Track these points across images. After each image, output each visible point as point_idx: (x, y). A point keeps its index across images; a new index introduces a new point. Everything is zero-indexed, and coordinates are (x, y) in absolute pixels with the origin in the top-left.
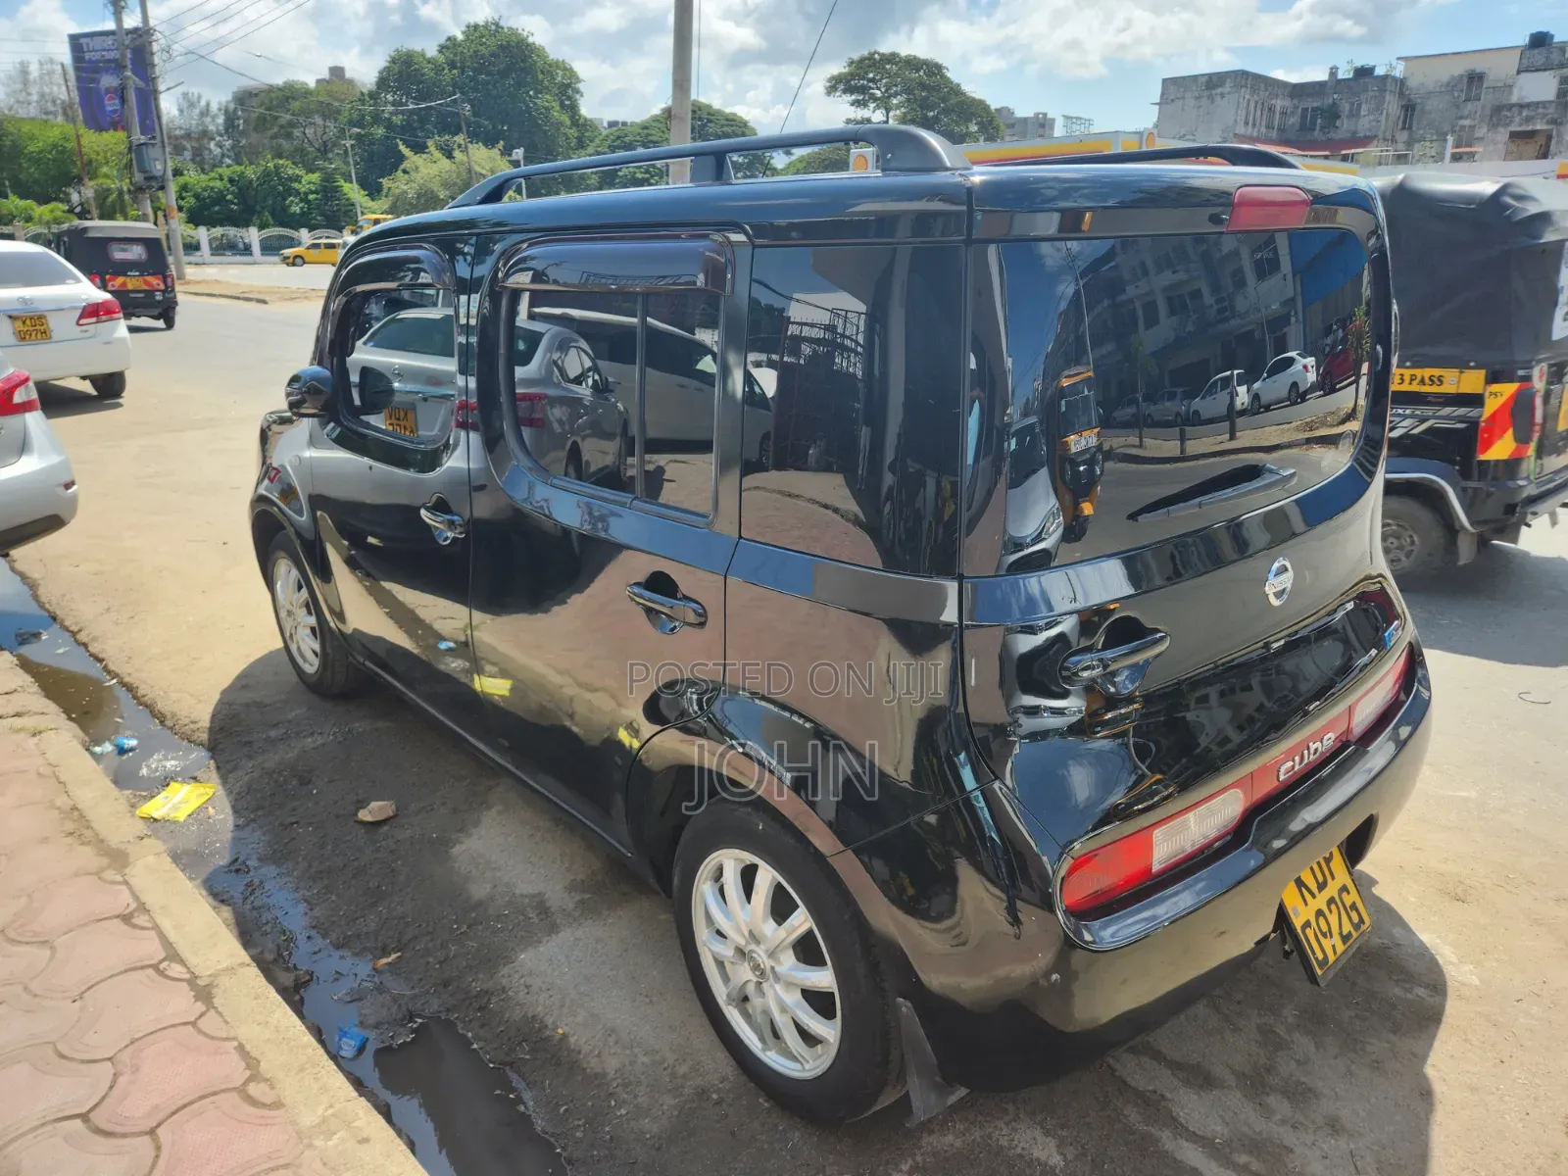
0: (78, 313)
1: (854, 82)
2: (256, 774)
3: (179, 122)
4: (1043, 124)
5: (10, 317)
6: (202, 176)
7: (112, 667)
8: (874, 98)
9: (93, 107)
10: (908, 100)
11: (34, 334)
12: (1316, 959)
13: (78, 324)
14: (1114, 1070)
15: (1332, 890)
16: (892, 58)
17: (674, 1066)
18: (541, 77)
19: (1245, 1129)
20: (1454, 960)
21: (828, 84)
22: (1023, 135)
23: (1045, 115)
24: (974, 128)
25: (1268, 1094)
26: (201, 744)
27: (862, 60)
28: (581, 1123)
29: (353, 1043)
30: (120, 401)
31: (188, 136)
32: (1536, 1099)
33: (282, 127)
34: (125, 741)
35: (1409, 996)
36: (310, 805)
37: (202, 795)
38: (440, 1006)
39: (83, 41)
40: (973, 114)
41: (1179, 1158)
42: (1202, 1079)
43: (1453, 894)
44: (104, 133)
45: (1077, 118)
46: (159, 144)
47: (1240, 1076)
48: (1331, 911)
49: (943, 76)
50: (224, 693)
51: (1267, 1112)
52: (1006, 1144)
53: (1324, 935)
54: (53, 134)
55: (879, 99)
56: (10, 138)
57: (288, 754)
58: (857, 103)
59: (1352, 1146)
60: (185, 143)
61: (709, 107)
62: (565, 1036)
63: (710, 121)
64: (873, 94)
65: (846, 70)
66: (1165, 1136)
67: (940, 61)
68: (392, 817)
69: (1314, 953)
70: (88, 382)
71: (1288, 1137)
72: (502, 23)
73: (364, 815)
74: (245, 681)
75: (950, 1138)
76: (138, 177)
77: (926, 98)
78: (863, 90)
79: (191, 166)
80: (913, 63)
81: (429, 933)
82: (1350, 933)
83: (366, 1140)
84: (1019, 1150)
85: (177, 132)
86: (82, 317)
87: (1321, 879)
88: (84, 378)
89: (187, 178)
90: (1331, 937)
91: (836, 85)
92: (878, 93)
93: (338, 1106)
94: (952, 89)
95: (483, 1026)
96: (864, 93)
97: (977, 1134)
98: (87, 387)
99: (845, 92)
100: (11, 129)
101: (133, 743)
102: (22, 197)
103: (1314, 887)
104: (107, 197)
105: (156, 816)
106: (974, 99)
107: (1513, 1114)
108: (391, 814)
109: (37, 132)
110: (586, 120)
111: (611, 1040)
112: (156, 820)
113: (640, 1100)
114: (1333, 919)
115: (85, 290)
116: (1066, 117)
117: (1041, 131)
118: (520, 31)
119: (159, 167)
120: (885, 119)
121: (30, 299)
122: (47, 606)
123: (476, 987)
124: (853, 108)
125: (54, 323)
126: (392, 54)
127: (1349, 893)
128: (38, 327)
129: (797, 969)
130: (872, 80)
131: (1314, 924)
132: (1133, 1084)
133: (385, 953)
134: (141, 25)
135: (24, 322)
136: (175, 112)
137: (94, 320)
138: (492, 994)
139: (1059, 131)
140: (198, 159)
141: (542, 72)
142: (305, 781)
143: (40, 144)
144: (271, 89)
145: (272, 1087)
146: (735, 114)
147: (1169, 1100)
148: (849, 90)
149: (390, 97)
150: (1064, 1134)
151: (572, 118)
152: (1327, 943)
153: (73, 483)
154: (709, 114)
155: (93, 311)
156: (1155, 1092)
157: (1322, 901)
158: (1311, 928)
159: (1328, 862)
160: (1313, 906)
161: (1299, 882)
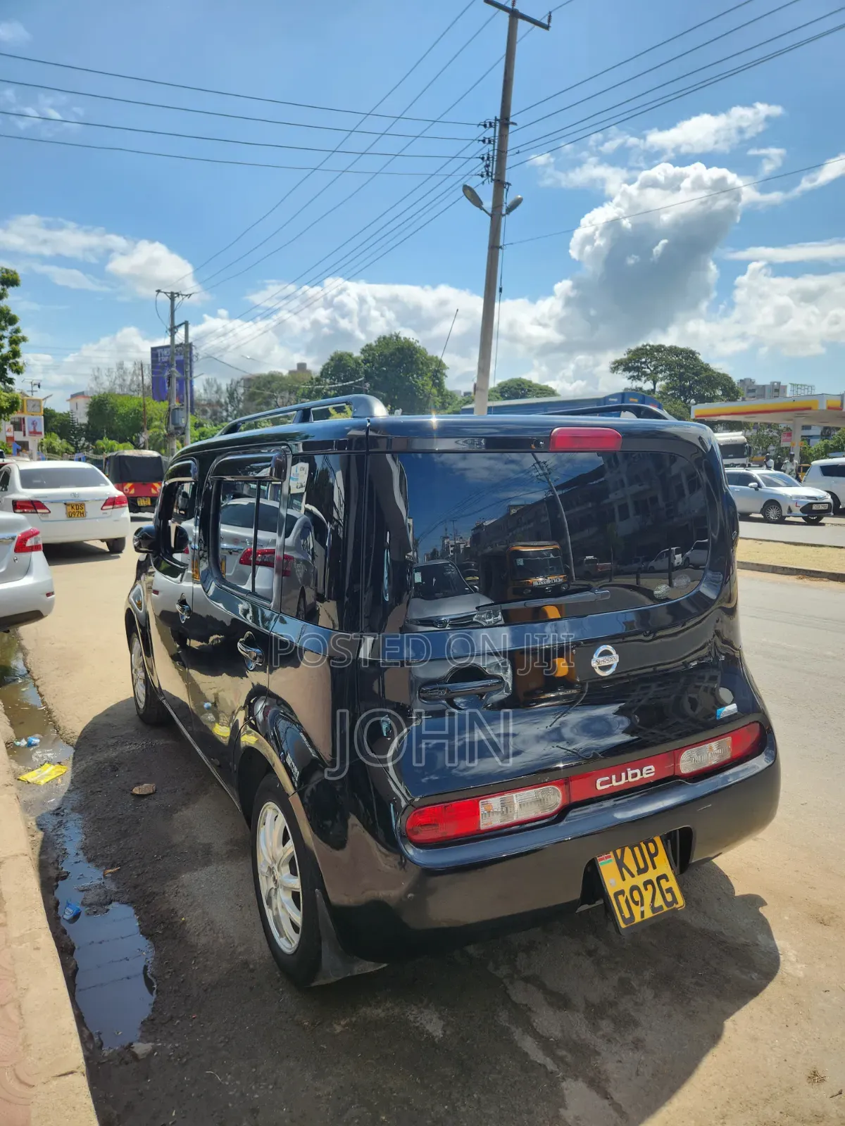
0: (104, 502)
1: (632, 364)
2: (91, 763)
3: (204, 396)
4: (777, 389)
5: (65, 504)
6: (214, 428)
7: (46, 700)
8: (645, 374)
9: (159, 389)
10: (670, 375)
11: (77, 514)
12: (623, 917)
13: (102, 509)
14: (506, 988)
15: (652, 875)
16: (659, 349)
17: (237, 947)
18: (421, 366)
19: (574, 1036)
20: (793, 959)
21: (613, 366)
22: (763, 396)
23: (779, 383)
24: (719, 393)
25: (602, 1019)
26: (72, 746)
27: (638, 350)
28: (170, 970)
29: (71, 911)
30: (120, 555)
31: (210, 404)
32: (798, 1053)
33: (264, 398)
34: (33, 740)
35: (744, 977)
36: (111, 783)
37: (59, 772)
38: (128, 899)
39: (159, 351)
40: (718, 384)
41: (519, 1045)
42: (561, 1002)
43: (820, 918)
44: (162, 402)
45: (801, 385)
46: (186, 409)
47: (589, 1005)
48: (646, 889)
49: (696, 359)
50: (95, 718)
51: (595, 1027)
52: (412, 1019)
53: (636, 903)
54: (134, 404)
55: (649, 374)
56: (110, 405)
57: (112, 754)
58: (633, 378)
59: (643, 1058)
60: (207, 408)
61: (530, 382)
62: (184, 923)
63: (529, 391)
64: (645, 372)
65: (626, 357)
66: (517, 1033)
67: (693, 349)
68: (150, 794)
69: (621, 912)
70: (105, 544)
71: (601, 1045)
72: (400, 335)
73: (136, 791)
74: (109, 713)
75: (380, 1011)
76: (172, 427)
77: (683, 373)
78: (637, 369)
79: (209, 421)
80: (674, 351)
81: (140, 858)
82: (661, 907)
83: (38, 949)
84: (418, 1024)
85: (203, 402)
86: (105, 505)
87: (642, 866)
88: (102, 541)
89: (205, 428)
90: (642, 905)
91: (617, 366)
92: (648, 371)
93: (33, 930)
94: (702, 367)
95: (145, 912)
96: (639, 371)
97: (397, 1010)
98: (104, 546)
99: (624, 370)
100: (112, 400)
101: (37, 741)
102: (110, 439)
103: (634, 870)
104: (158, 439)
105: (29, 781)
106: (719, 373)
107: (774, 1059)
108: (152, 791)
109: (125, 402)
110: (447, 391)
111: (208, 928)
112: (29, 783)
113: (208, 963)
114: (647, 895)
115: (111, 490)
116: (793, 385)
117: (776, 394)
118: (411, 340)
119: (183, 422)
120: (653, 387)
121: (78, 494)
122: (28, 665)
123: (150, 890)
124: (630, 380)
125: (88, 508)
126: (332, 355)
127: (667, 880)
128: (80, 510)
129: (290, 878)
130: (645, 363)
131: (627, 893)
132: (514, 998)
133: (112, 867)
134: (184, 342)
135: (72, 507)
136: (202, 391)
137: (111, 507)
138: (157, 895)
139: (789, 393)
140: (214, 417)
141: (422, 363)
142: (115, 769)
143: (126, 409)
144: (259, 377)
145: (6, 916)
146: (547, 386)
147: (533, 1011)
148: (627, 369)
149: (328, 381)
150: (452, 1019)
151: (439, 391)
152: (637, 910)
153: (52, 593)
154: (529, 386)
155: (112, 502)
156: (526, 1005)
157: (639, 880)
158: (624, 896)
159: (652, 856)
160: (630, 882)
161: (621, 864)
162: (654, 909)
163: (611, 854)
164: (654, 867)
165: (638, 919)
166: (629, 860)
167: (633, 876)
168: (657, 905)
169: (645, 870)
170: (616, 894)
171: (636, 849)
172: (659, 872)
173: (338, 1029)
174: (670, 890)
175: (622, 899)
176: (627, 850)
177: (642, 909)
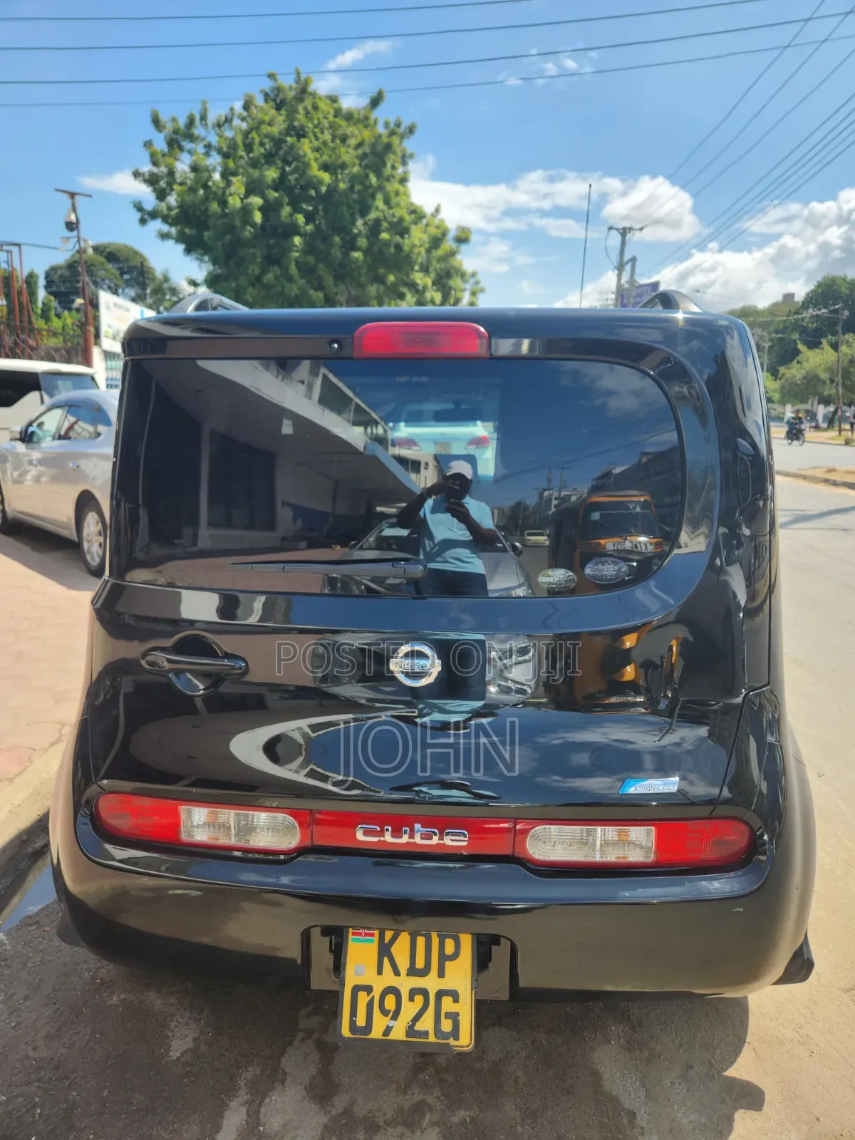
12: (352, 1022)
15: (431, 983)
47: (347, 1113)
48: (411, 999)
52: (172, 1026)
53: (385, 1012)
69: (353, 1013)
82: (426, 1034)
87: (420, 964)
90: (395, 1017)
97: (173, 1009)
103: (403, 965)
114: (410, 1008)
127: (456, 1000)
131: (377, 993)
152: (380, 1023)
157: (406, 984)
158: (368, 995)
159: (443, 958)
160: (388, 979)
161: (385, 951)
162: (411, 1031)
163: (376, 933)
164: (441, 974)
165: (376, 1033)
166: (401, 949)
167: (397, 973)
168: (419, 1027)
169: (424, 972)
170: (356, 989)
171: (421, 941)
172: (445, 984)
173: (115, 999)
174: (454, 1017)
175: (363, 998)
176: (404, 938)
177: (391, 1023)
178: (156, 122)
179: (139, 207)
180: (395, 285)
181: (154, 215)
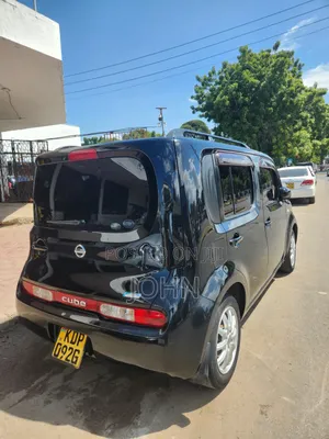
15: (75, 347)
48: (69, 350)
53: (62, 352)
69: (56, 351)
82: (69, 361)
103: (70, 340)
127: (79, 353)
131: (62, 346)
159: (79, 340)
162: (66, 359)
163: (67, 330)
164: (78, 345)
165: (59, 358)
167: (68, 342)
168: (69, 358)
169: (74, 343)
170: (58, 344)
171: (76, 334)
172: (78, 348)
174: (77, 358)
175: (59, 347)
177: (63, 355)
178: (198, 79)
179: (193, 108)
180: (291, 119)
181: (197, 110)
